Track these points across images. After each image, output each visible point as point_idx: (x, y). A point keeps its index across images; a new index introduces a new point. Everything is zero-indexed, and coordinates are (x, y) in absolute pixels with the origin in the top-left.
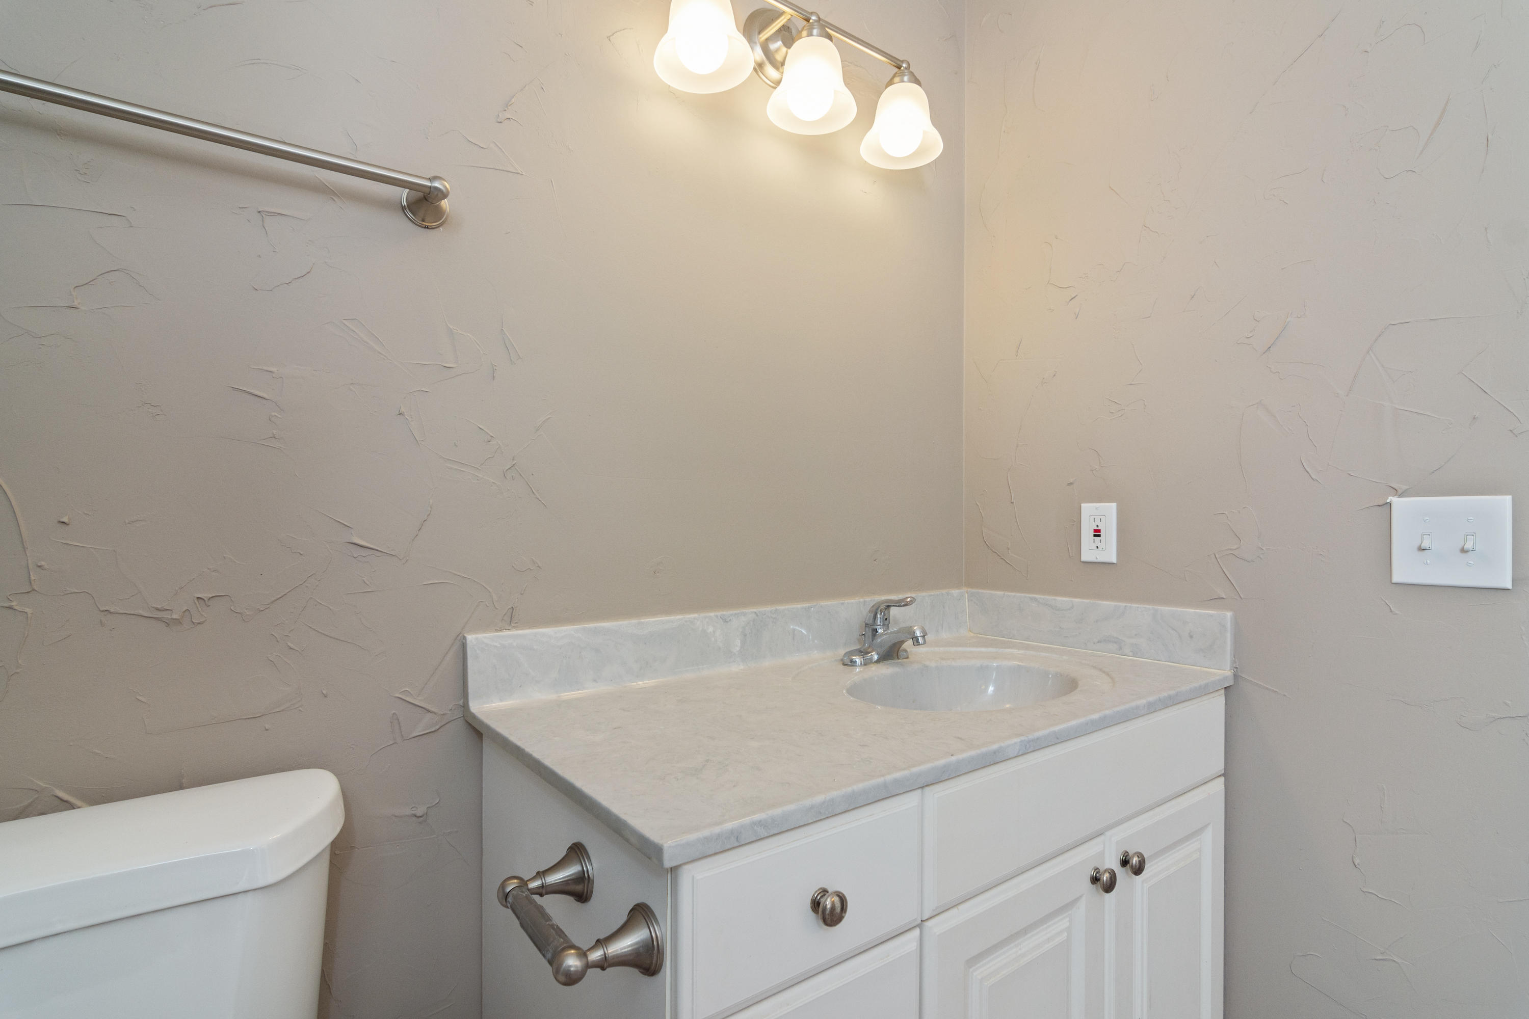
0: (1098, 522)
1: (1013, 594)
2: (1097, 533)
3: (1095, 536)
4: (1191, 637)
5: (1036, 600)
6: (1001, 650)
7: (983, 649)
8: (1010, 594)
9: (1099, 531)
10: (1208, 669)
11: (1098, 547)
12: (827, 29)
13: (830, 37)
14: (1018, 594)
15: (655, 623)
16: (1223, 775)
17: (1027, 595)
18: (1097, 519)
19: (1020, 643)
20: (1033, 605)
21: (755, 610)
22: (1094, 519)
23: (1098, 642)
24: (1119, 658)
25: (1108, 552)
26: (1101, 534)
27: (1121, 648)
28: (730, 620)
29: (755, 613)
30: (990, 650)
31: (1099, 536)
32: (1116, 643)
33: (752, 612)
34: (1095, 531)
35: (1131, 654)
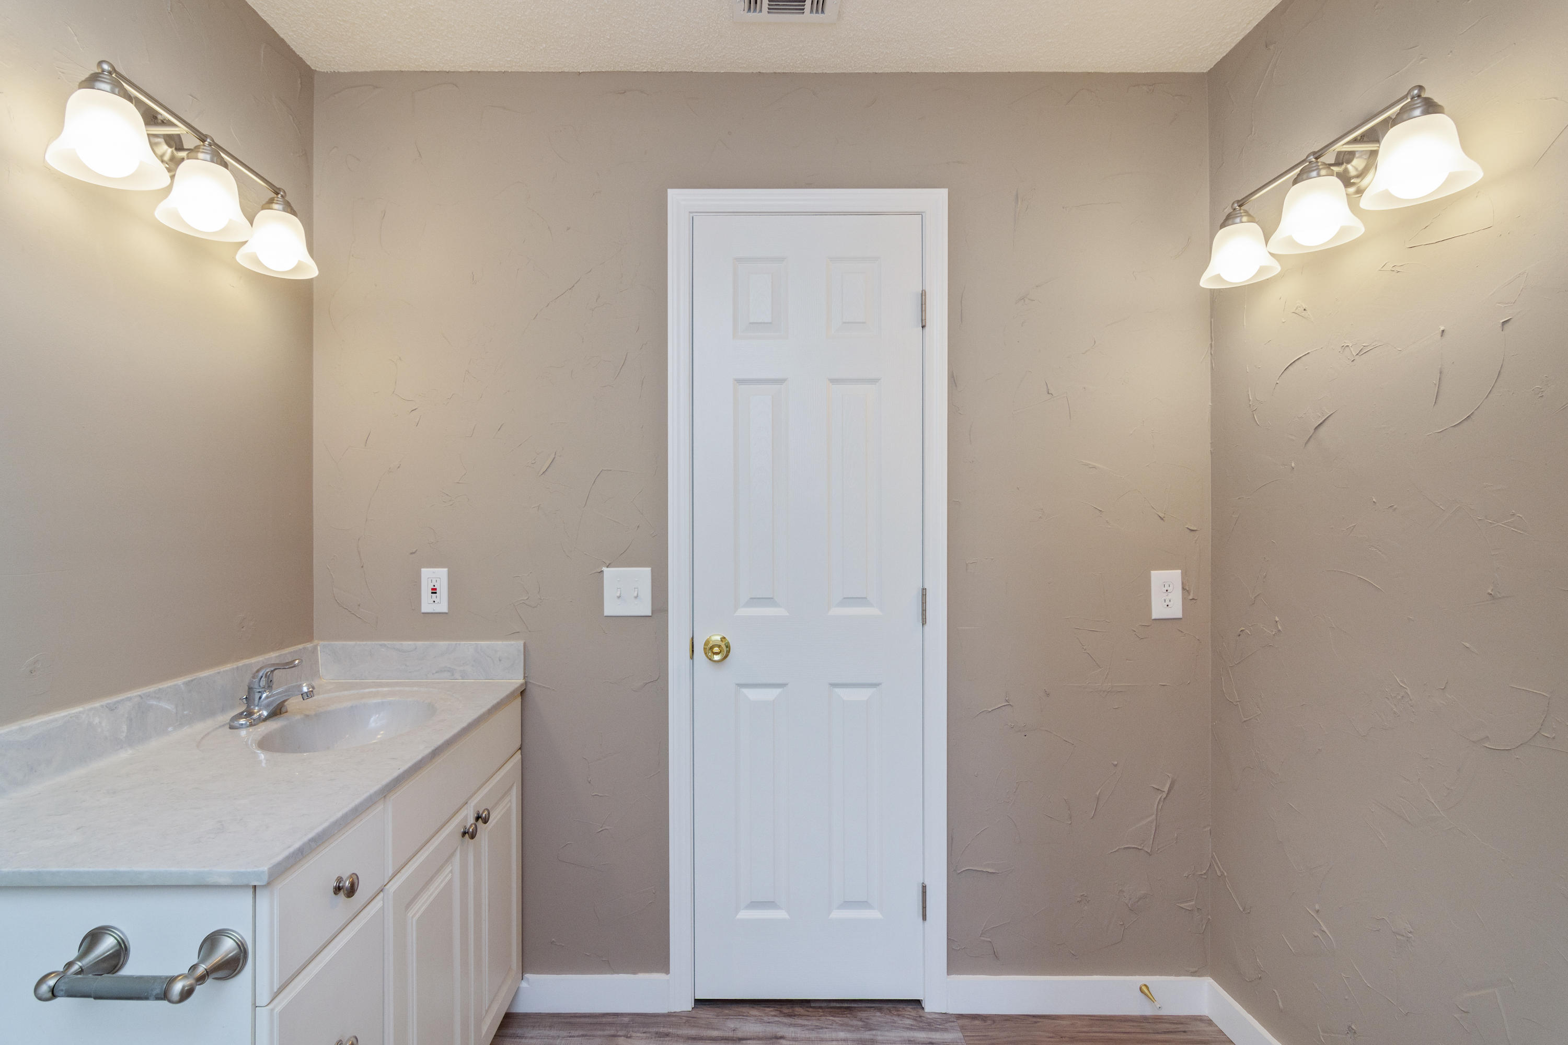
0: (434, 583)
1: (364, 643)
2: (434, 591)
3: (432, 593)
4: (500, 660)
5: (385, 645)
6: (362, 691)
7: (346, 693)
8: (361, 643)
9: (436, 589)
10: (510, 681)
11: (434, 602)
12: (222, 155)
13: (226, 165)
14: (369, 643)
15: (36, 723)
16: (520, 749)
17: (377, 643)
18: (434, 580)
19: (373, 682)
20: (383, 650)
21: (139, 693)
22: (432, 580)
23: (436, 673)
24: (454, 682)
25: (441, 604)
26: (437, 591)
27: (453, 675)
28: (116, 708)
29: (140, 696)
30: (352, 692)
31: (436, 593)
32: (449, 671)
33: (136, 696)
34: (432, 589)
35: (460, 678)
